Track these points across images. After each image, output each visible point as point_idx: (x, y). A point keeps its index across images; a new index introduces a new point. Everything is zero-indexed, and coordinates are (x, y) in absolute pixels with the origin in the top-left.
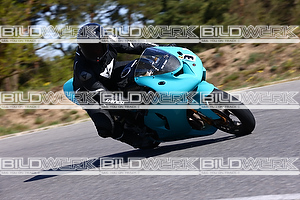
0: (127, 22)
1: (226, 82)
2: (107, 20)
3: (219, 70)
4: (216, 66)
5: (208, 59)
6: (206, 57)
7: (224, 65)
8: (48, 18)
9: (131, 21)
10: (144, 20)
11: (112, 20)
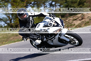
0: (55, 6)
1: (85, 24)
2: (49, 6)
3: (83, 20)
4: (82, 19)
5: (80, 17)
6: (79, 16)
7: (85, 19)
8: (31, 6)
9: (56, 6)
10: (60, 6)
11: (50, 6)
